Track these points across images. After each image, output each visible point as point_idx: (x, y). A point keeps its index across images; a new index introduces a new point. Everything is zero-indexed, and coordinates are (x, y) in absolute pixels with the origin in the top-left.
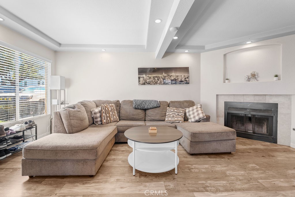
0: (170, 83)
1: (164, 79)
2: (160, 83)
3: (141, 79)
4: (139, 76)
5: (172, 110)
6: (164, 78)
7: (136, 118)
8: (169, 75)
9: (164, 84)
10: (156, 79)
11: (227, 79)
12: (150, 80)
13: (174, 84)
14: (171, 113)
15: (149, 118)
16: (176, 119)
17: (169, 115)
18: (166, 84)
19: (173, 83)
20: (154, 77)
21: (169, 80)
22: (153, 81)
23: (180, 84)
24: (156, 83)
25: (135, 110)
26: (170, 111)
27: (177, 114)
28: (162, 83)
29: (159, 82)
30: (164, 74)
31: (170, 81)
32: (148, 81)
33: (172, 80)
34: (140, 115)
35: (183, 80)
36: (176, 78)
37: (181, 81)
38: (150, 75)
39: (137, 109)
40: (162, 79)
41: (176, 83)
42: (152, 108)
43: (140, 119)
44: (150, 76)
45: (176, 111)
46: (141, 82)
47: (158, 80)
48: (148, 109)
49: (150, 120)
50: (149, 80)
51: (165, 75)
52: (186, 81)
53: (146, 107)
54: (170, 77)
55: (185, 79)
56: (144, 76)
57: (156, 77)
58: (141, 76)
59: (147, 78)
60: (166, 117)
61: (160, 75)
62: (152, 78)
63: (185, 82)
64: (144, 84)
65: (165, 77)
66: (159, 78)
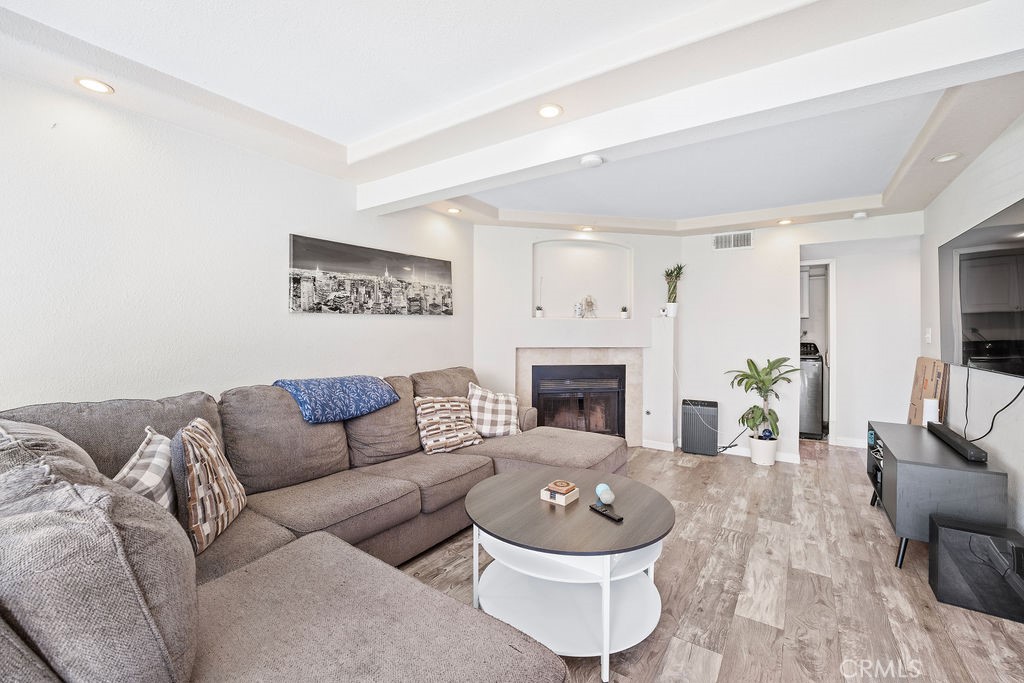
0: (405, 311)
1: (387, 295)
2: (375, 311)
3: (306, 287)
4: (297, 271)
5: (438, 406)
6: (388, 290)
7: (321, 464)
8: (402, 282)
9: (390, 311)
10: (363, 290)
11: (539, 309)
12: (340, 294)
13: (416, 312)
14: (436, 418)
15: (370, 451)
16: (461, 435)
17: (434, 427)
18: (393, 313)
19: (413, 309)
20: (354, 284)
21: (402, 297)
22: (352, 298)
23: (431, 313)
24: (361, 306)
25: (313, 430)
26: (425, 406)
27: (453, 417)
28: (383, 307)
29: (371, 304)
30: (387, 274)
31: (404, 303)
32: (331, 296)
33: (409, 299)
34: (334, 449)
35: (439, 301)
36: (422, 295)
37: (435, 306)
38: (342, 272)
39: (322, 423)
40: (380, 294)
41: (420, 312)
42: (377, 410)
43: (335, 468)
44: (341, 276)
45: (448, 406)
46: (304, 301)
47: (370, 297)
48: (357, 418)
49: (372, 460)
50: (337, 294)
51: (392, 279)
52: (446, 305)
53: (353, 410)
54: (406, 288)
55: (444, 298)
56: (318, 273)
57: (363, 283)
58: (306, 273)
59: (328, 285)
60: (423, 433)
61: (374, 278)
62: (348, 288)
63: (444, 308)
64: (317, 309)
65: (390, 286)
66: (373, 288)
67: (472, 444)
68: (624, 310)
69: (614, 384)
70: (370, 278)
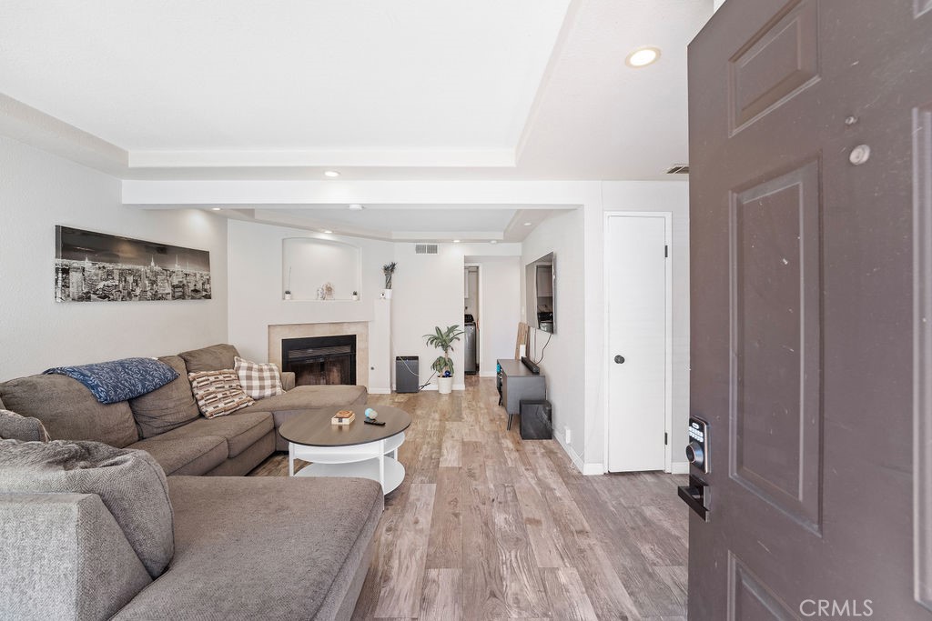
0: (170, 297)
1: (153, 283)
2: (142, 297)
3: (75, 277)
4: (66, 262)
5: (212, 379)
6: (154, 279)
7: (118, 439)
8: (166, 270)
9: (156, 297)
10: (130, 279)
11: (288, 293)
12: (109, 283)
13: (179, 298)
14: (212, 389)
15: (158, 423)
16: (237, 400)
17: (212, 396)
18: (160, 299)
19: (177, 294)
20: (122, 274)
21: (166, 284)
22: (121, 286)
23: (193, 298)
24: (129, 294)
25: (107, 409)
26: (200, 379)
27: (227, 386)
28: (149, 294)
29: (138, 291)
30: (153, 264)
31: (169, 290)
32: (101, 285)
33: (173, 286)
34: (127, 424)
35: (199, 287)
36: (185, 282)
37: (195, 291)
38: (111, 262)
39: (115, 402)
40: (147, 282)
41: (183, 297)
42: (161, 387)
43: (128, 441)
44: (109, 266)
45: (221, 377)
46: (73, 290)
47: (137, 285)
48: (142, 395)
49: (160, 430)
50: (106, 283)
51: (157, 268)
52: (206, 290)
53: (140, 388)
54: (170, 276)
55: (203, 284)
56: (87, 264)
57: (131, 272)
58: (75, 264)
59: (97, 275)
60: (201, 403)
61: (142, 268)
62: (117, 277)
63: (204, 293)
64: (86, 298)
65: (156, 274)
66: (140, 276)
67: (247, 406)
68: (355, 294)
69: (347, 350)
70: (138, 267)
